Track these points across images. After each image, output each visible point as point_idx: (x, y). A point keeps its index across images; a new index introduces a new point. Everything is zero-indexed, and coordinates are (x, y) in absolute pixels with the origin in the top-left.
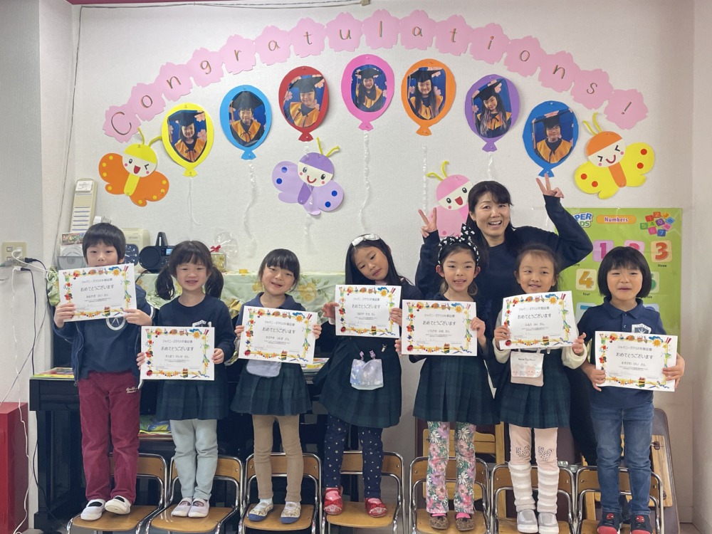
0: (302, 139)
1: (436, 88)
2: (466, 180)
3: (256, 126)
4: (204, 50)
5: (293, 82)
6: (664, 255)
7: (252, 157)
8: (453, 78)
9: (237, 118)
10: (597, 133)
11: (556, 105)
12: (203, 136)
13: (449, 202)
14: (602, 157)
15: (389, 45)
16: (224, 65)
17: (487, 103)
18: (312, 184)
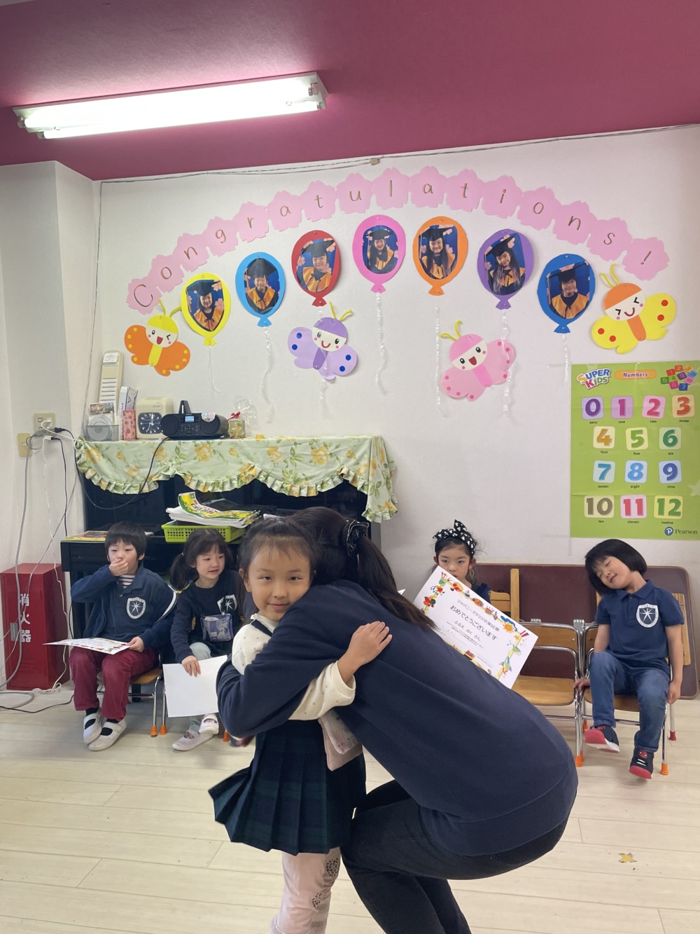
0: (316, 304)
1: (447, 246)
2: (479, 339)
3: (270, 293)
4: (218, 219)
5: (305, 247)
6: (687, 409)
7: (268, 324)
8: (465, 234)
9: (252, 285)
10: (614, 285)
11: (572, 257)
12: (220, 305)
13: (463, 362)
14: (620, 311)
15: (399, 205)
16: (238, 233)
17: (500, 259)
18: (326, 349)
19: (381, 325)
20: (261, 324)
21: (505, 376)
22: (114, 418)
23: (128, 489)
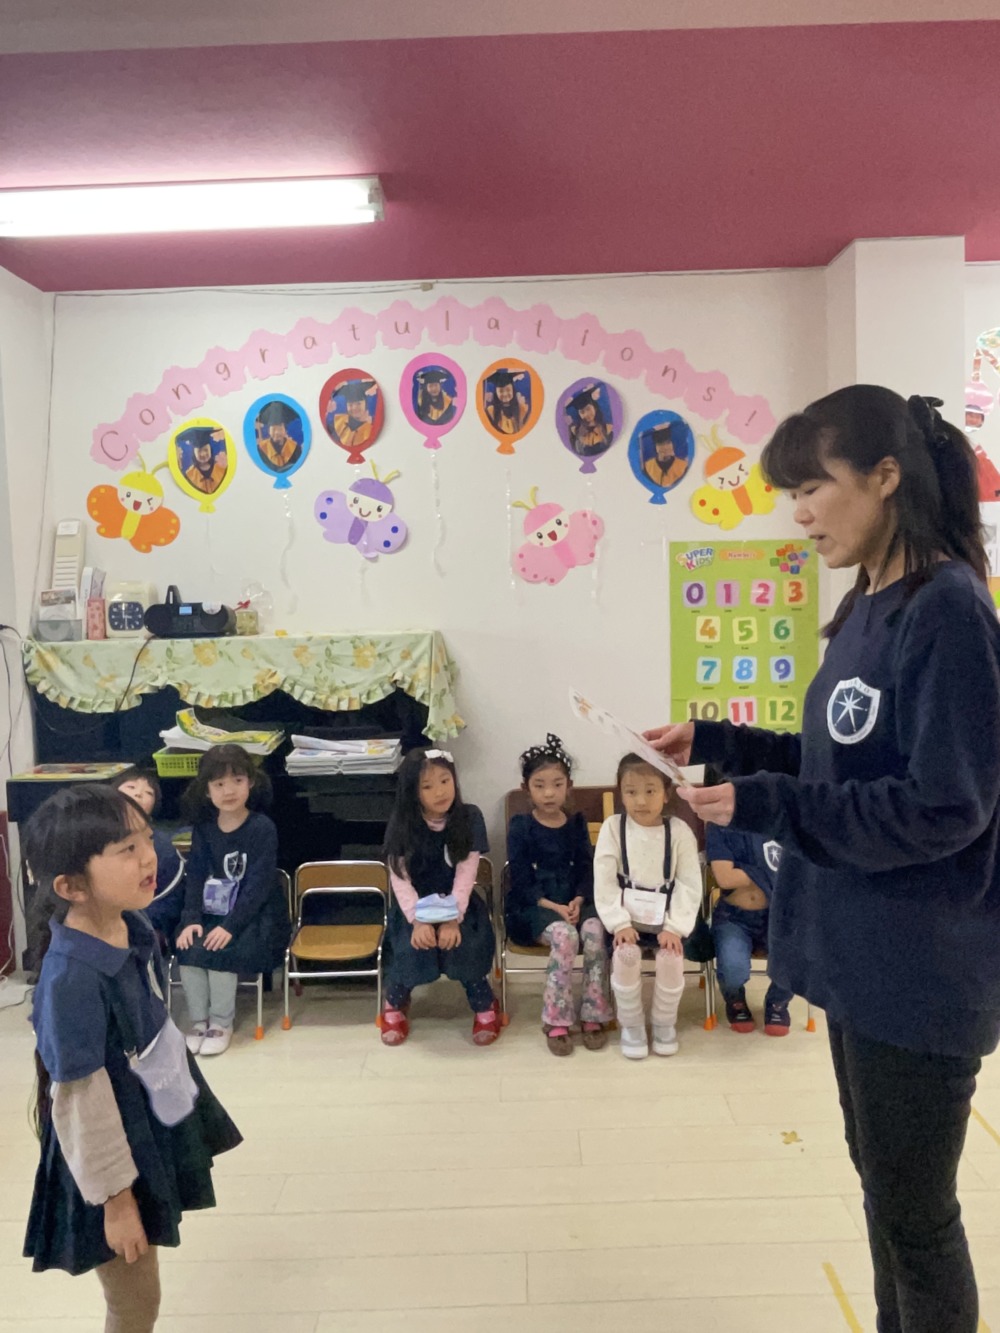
0: (351, 460)
1: (519, 394)
2: (559, 509)
3: (291, 445)
4: (219, 349)
5: (337, 388)
6: (799, 596)
7: (287, 485)
8: (539, 381)
9: (266, 435)
10: (716, 449)
12: (222, 460)
13: (541, 537)
14: (722, 479)
16: (247, 368)
17: (583, 413)
18: (365, 519)
20: (277, 485)
21: (592, 555)
22: (75, 610)
23: (100, 706)
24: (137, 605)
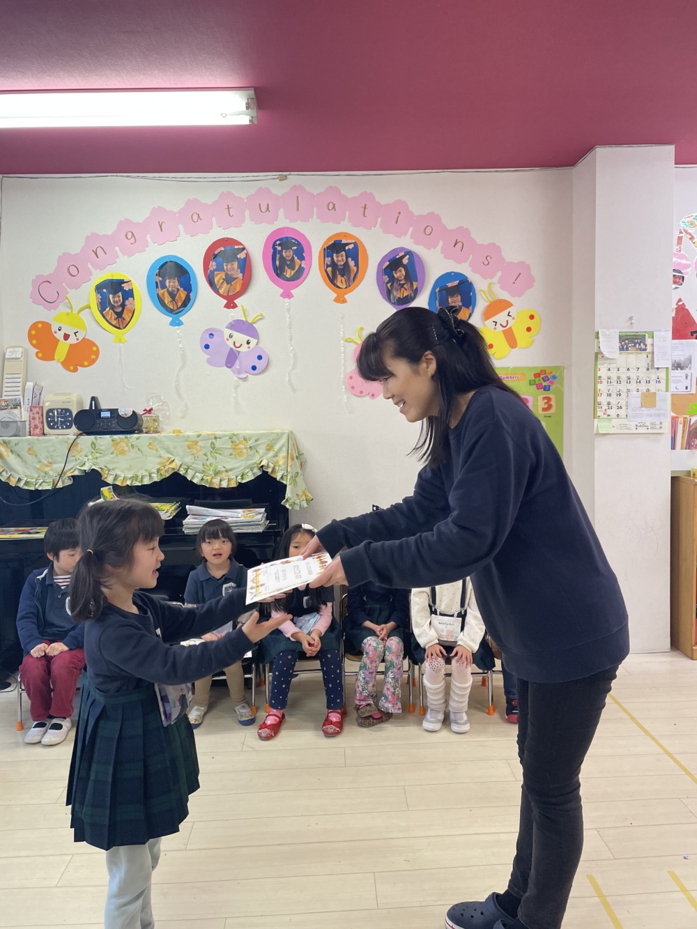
0: (227, 306)
1: (350, 259)
3: (183, 294)
4: (127, 221)
5: (216, 252)
6: (549, 407)
7: (180, 324)
8: (365, 250)
9: (164, 287)
10: (492, 300)
12: (131, 304)
14: (496, 322)
15: (306, 219)
16: (148, 236)
17: (396, 273)
18: (237, 349)
19: (290, 329)
20: (172, 324)
22: (21, 413)
23: (40, 485)
24: (67, 410)
